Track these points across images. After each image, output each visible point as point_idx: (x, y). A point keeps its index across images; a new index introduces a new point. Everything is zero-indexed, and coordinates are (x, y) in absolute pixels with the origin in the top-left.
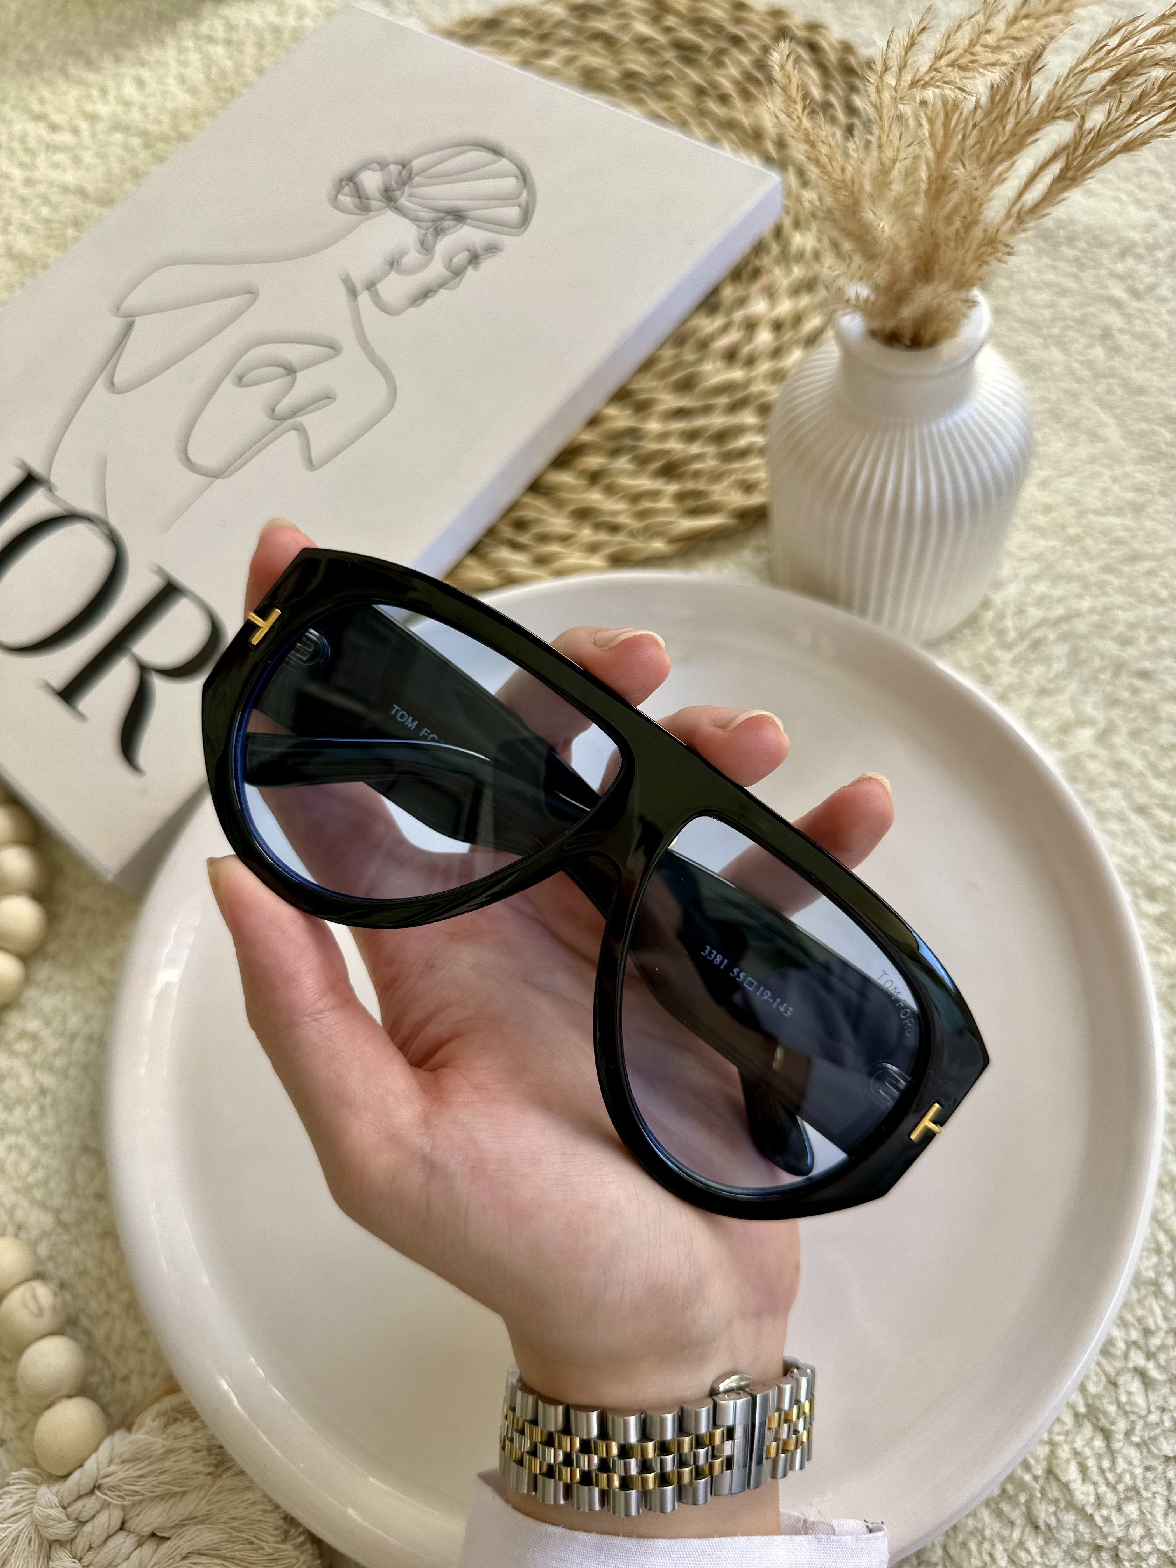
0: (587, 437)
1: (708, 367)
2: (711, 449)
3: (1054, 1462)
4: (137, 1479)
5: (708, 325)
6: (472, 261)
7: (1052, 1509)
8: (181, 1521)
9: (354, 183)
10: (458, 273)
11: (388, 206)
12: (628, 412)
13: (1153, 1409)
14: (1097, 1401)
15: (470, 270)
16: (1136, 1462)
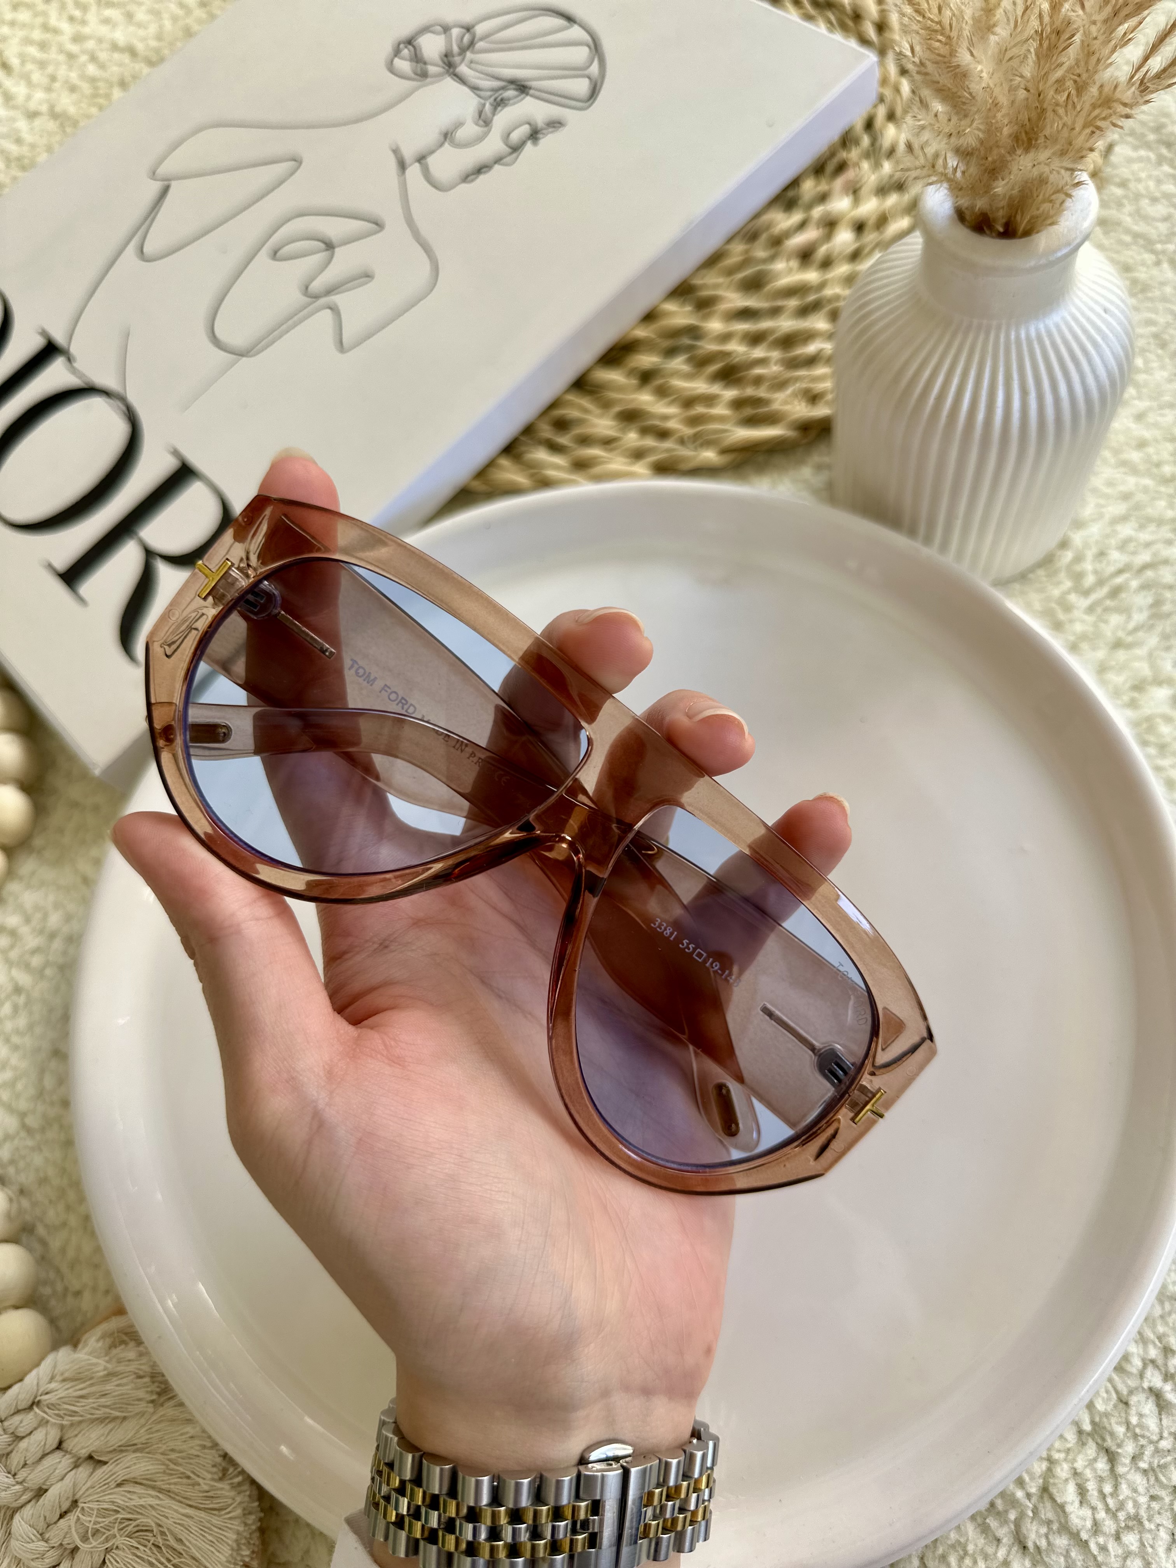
0: (641, 333)
1: (780, 266)
2: (776, 354)
3: (1051, 1481)
4: (77, 1400)
5: (783, 221)
6: (532, 135)
7: (1043, 1530)
8: (120, 1446)
9: (414, 47)
10: (516, 149)
11: (448, 72)
12: (688, 308)
13: (1165, 1434)
14: (1105, 1420)
15: (529, 144)
16: (1141, 1489)
